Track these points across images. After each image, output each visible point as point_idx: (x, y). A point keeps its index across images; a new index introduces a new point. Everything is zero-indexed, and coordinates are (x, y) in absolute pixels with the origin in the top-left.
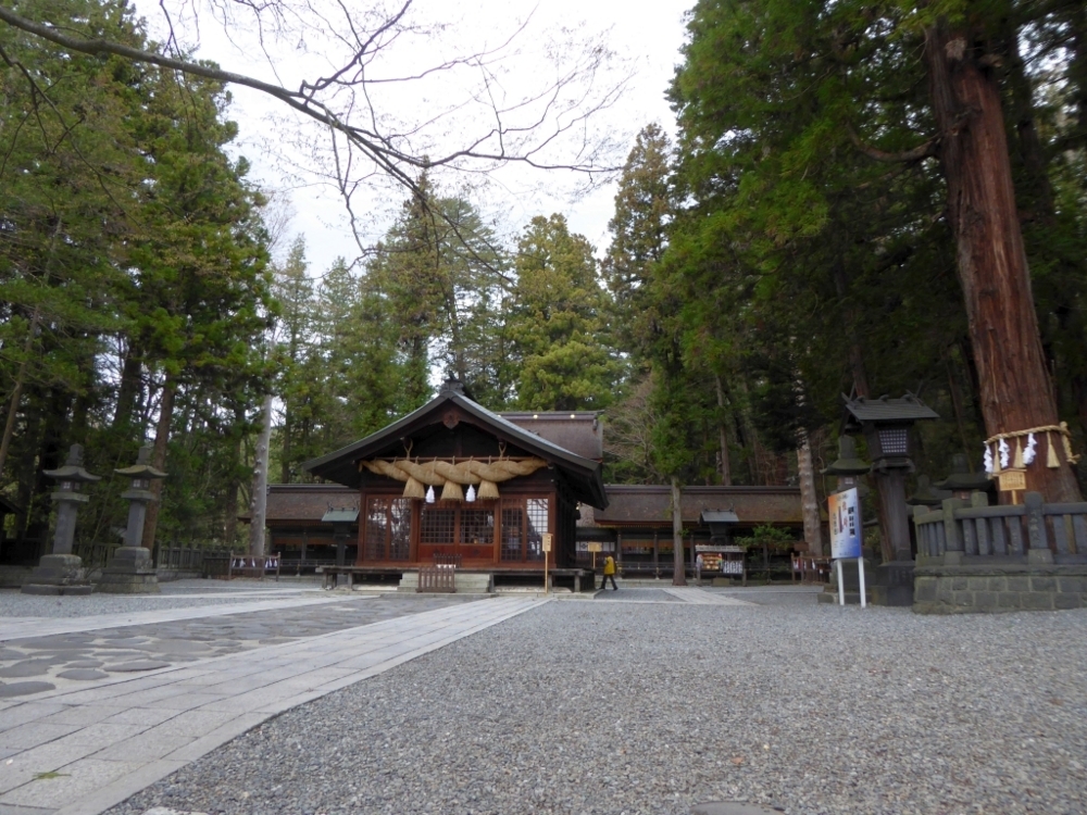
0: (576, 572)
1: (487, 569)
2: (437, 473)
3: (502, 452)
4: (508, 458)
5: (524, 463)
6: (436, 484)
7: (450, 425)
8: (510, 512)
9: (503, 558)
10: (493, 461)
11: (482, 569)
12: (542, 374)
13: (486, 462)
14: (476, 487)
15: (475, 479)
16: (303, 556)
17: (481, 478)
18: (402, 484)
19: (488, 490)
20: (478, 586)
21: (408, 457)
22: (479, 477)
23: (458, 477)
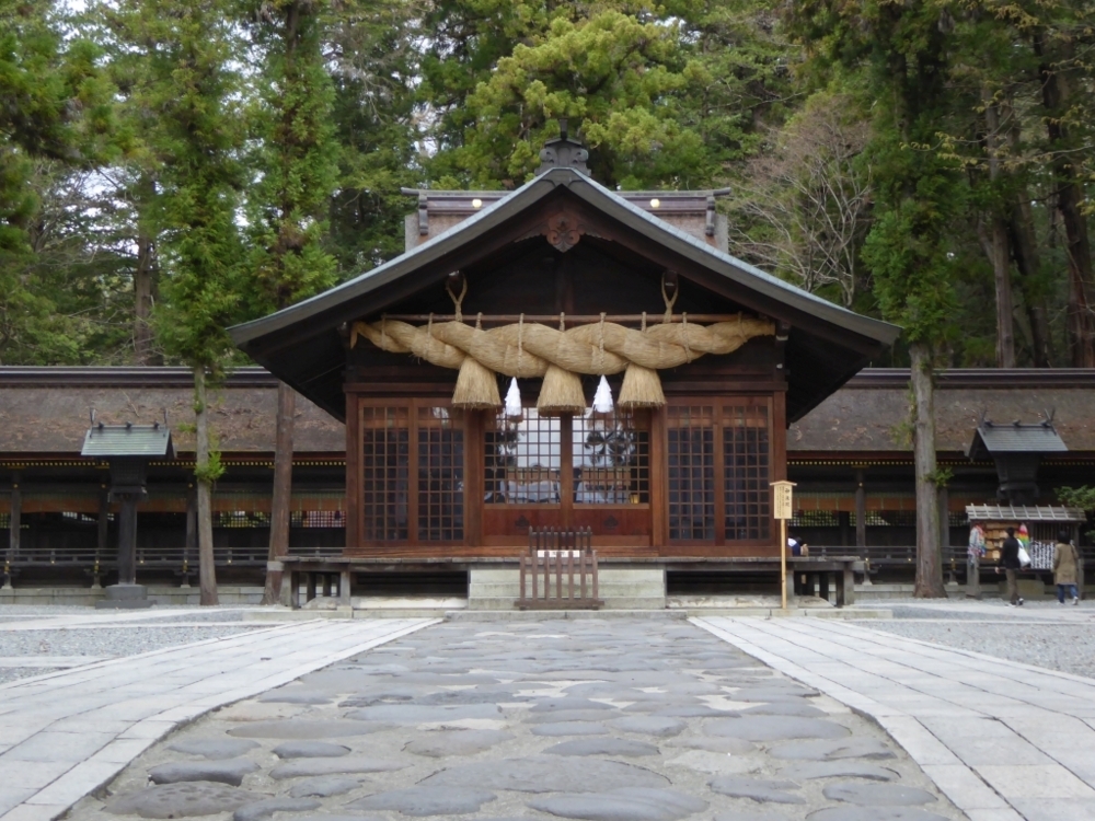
0: (847, 564)
1: (655, 558)
2: (529, 351)
3: (669, 305)
4: (684, 316)
5: (718, 328)
6: (525, 374)
7: (562, 245)
8: (684, 432)
9: (673, 534)
10: (649, 324)
11: (642, 559)
12: (536, 93)
13: (636, 325)
14: (616, 381)
15: (613, 364)
16: (14, 541)
17: (627, 361)
18: (449, 375)
19: (642, 387)
20: (644, 593)
21: (459, 315)
22: (622, 357)
23: (577, 360)
